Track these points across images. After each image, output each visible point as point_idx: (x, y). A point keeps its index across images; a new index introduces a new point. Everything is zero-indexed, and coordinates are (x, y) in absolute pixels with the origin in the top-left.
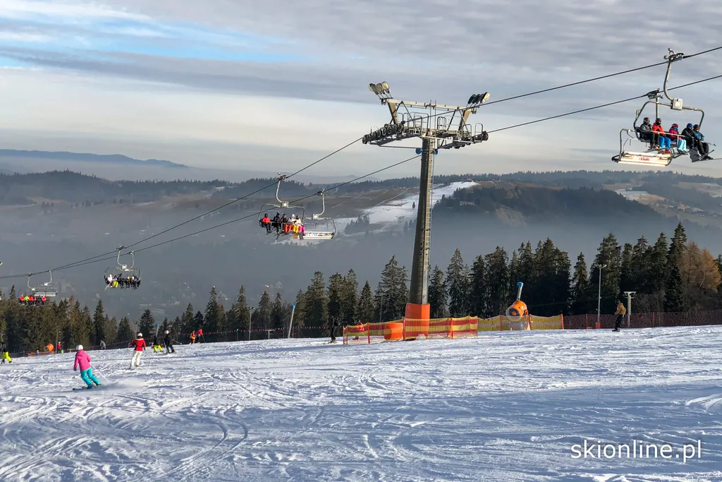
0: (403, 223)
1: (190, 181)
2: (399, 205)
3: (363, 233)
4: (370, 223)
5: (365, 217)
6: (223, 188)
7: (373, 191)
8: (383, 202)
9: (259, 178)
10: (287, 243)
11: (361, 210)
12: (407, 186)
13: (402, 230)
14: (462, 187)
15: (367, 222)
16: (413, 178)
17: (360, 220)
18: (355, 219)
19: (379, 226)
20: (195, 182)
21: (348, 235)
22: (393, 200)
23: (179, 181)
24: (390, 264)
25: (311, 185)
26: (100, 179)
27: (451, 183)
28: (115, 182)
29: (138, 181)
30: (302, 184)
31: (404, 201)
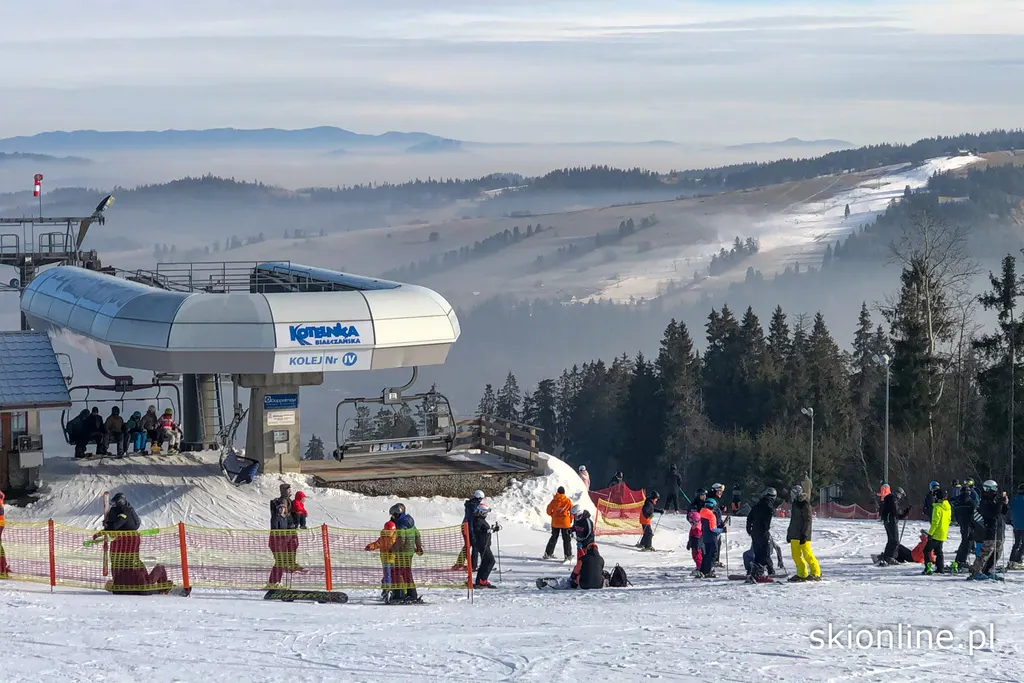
0: (825, 247)
1: (438, 181)
2: (819, 212)
4: (760, 251)
5: (749, 240)
6: (498, 191)
9: (571, 166)
10: (592, 301)
13: (818, 260)
14: (943, 170)
15: (755, 248)
17: (739, 247)
20: (450, 181)
22: (808, 202)
23: (418, 182)
25: (673, 174)
26: (271, 188)
27: (926, 161)
28: (298, 191)
29: (341, 188)
30: (655, 175)
31: (829, 202)
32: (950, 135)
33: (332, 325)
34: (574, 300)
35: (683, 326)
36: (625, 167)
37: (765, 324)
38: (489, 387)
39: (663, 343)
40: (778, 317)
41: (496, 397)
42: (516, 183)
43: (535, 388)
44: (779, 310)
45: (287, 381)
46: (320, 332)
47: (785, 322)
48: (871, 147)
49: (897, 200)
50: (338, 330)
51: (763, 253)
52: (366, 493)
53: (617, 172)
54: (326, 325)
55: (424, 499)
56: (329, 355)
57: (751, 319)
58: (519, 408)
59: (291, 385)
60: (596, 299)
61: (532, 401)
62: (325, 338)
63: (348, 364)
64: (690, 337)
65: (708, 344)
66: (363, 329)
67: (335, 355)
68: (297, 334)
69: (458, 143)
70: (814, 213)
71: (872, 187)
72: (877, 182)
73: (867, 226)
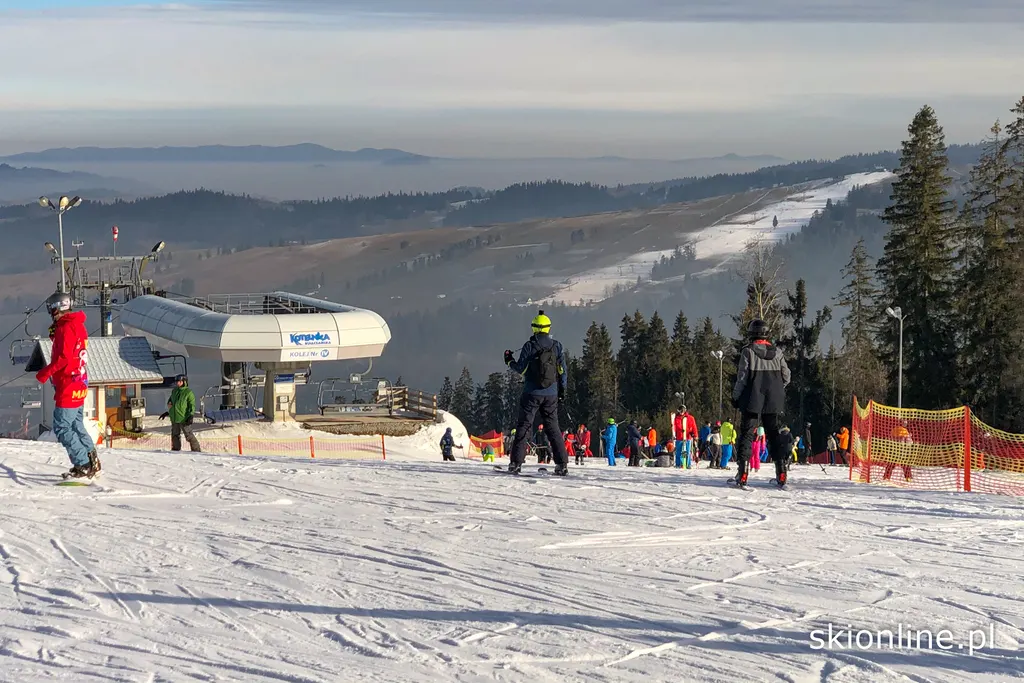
1: (409, 194)
2: (751, 222)
3: (680, 278)
4: (697, 258)
5: (688, 248)
6: (464, 203)
8: (724, 218)
9: (528, 181)
10: (545, 303)
12: (768, 186)
14: (862, 184)
15: (692, 255)
17: (678, 254)
18: (668, 253)
19: (710, 262)
20: (419, 195)
21: (656, 282)
22: (741, 213)
23: (390, 195)
25: (620, 188)
26: (257, 200)
27: (846, 177)
28: (282, 204)
29: (321, 200)
30: (604, 189)
31: (759, 214)
32: (870, 152)
33: (315, 334)
34: (530, 302)
35: (603, 328)
36: (578, 181)
37: (669, 327)
38: (447, 379)
39: (586, 341)
40: (680, 320)
41: (454, 388)
42: (479, 197)
43: (486, 380)
44: (681, 315)
45: (288, 366)
46: (308, 338)
47: (687, 324)
48: (799, 163)
49: (820, 211)
50: (318, 337)
51: (699, 260)
52: (334, 433)
53: (570, 186)
54: (311, 333)
55: (368, 436)
56: (313, 350)
57: (656, 322)
58: (472, 397)
59: (290, 369)
60: (550, 301)
61: (483, 390)
62: (311, 341)
63: (324, 356)
64: (609, 337)
65: (622, 342)
66: (333, 336)
67: (316, 351)
68: (295, 339)
69: (427, 158)
70: (745, 223)
71: (798, 200)
72: (802, 195)
73: (793, 235)
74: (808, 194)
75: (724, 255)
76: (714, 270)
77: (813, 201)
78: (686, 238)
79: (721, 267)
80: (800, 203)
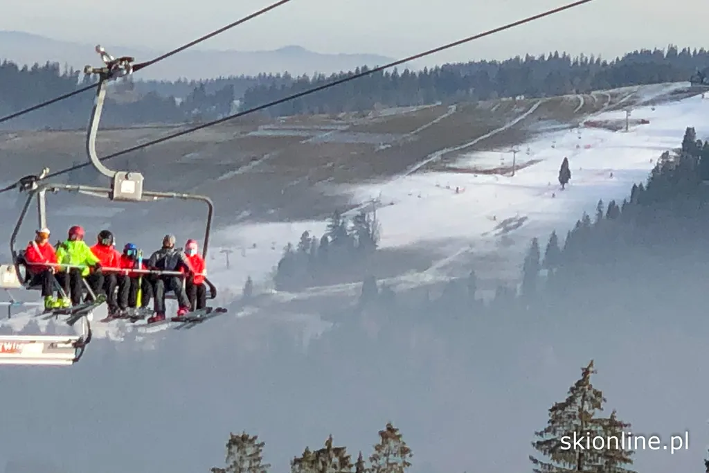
0: (523, 247)
2: (503, 171)
3: (351, 287)
4: (382, 244)
5: (360, 219)
7: (387, 112)
8: (435, 157)
11: (343, 189)
12: (532, 94)
13: (513, 273)
15: (368, 237)
16: (554, 58)
17: (338, 230)
18: (318, 229)
21: (288, 296)
22: (474, 149)
24: (571, 401)
31: (521, 153)
49: (671, 156)
51: (388, 250)
70: (489, 172)
71: (614, 127)
72: (620, 115)
73: (612, 205)
74: (637, 113)
75: (450, 241)
76: (428, 277)
77: (648, 132)
78: (352, 195)
79: (444, 268)
80: (618, 134)
